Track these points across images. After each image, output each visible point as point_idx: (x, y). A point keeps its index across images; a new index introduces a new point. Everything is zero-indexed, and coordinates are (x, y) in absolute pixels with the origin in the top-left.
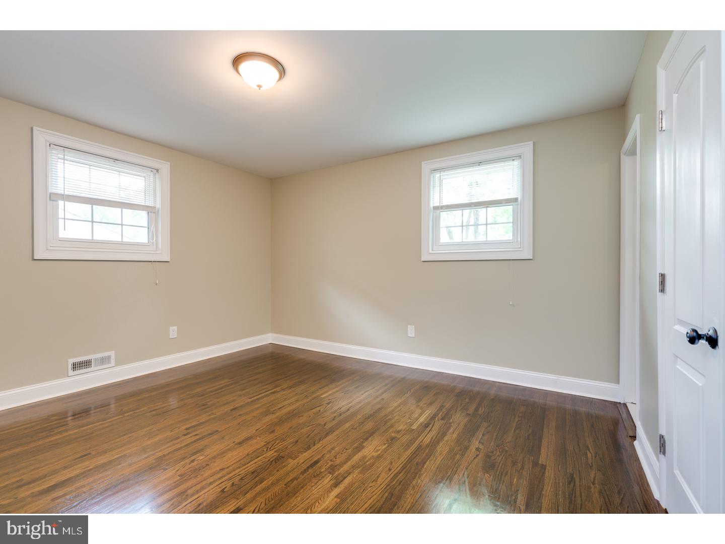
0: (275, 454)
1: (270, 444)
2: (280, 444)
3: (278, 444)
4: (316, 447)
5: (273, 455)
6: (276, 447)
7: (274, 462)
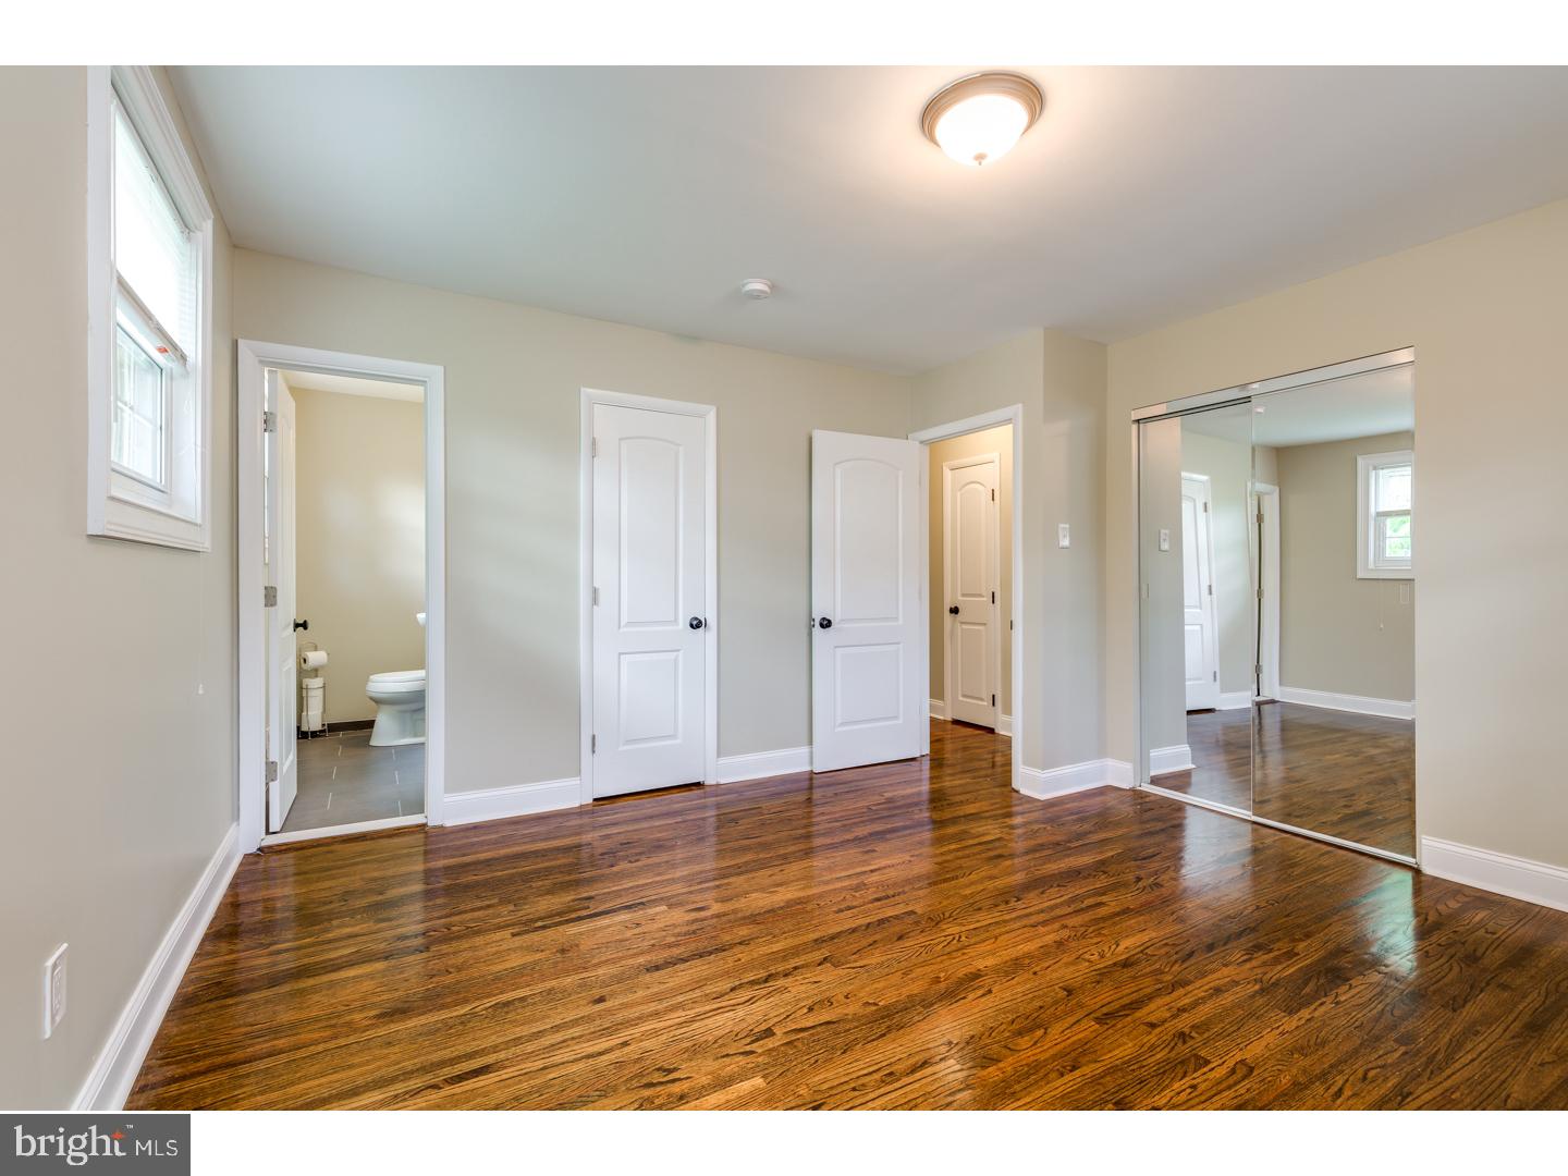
0: (945, 927)
1: (954, 948)
2: (936, 941)
3: (938, 944)
4: (868, 920)
5: (949, 925)
6: (943, 938)
7: (947, 915)
